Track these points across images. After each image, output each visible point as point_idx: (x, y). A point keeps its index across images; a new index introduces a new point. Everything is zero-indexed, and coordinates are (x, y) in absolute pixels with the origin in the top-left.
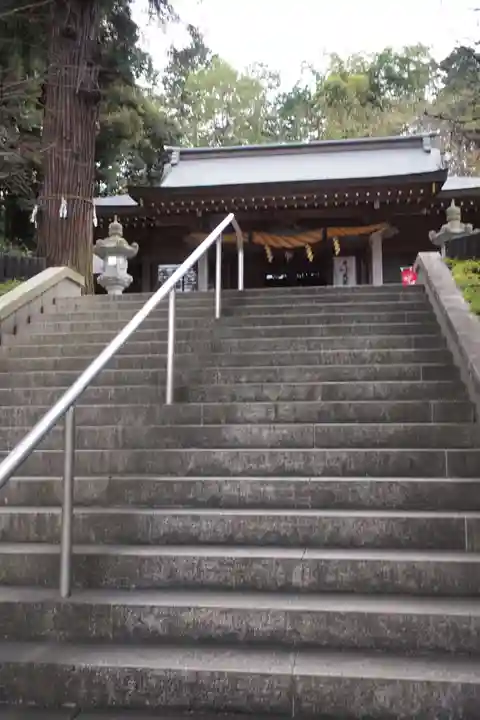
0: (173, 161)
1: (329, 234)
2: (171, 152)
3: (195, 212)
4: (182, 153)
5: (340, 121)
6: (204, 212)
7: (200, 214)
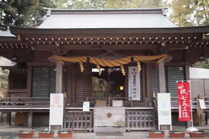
0: (47, 14)
1: (135, 59)
2: (47, 10)
3: (55, 44)
4: (52, 11)
5: (113, 5)
6: (60, 43)
7: (58, 45)
